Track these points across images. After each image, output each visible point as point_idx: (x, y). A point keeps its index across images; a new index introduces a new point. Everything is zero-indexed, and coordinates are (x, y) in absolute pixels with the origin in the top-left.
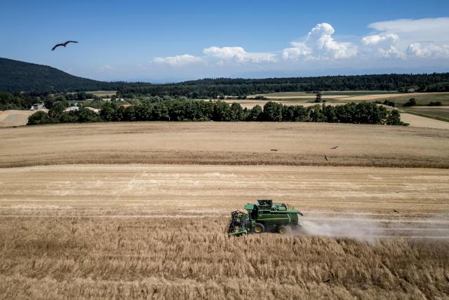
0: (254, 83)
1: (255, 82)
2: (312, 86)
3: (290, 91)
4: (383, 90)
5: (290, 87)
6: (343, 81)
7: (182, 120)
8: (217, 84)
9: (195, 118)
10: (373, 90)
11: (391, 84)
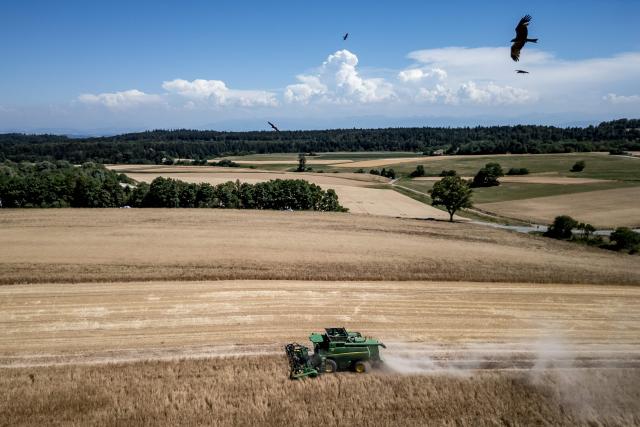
0: (227, 138)
1: (231, 137)
2: (312, 144)
3: (280, 152)
4: (409, 150)
5: (280, 145)
6: (357, 137)
7: (23, 206)
8: (171, 138)
9: (44, 203)
10: (395, 150)
11: (420, 142)
